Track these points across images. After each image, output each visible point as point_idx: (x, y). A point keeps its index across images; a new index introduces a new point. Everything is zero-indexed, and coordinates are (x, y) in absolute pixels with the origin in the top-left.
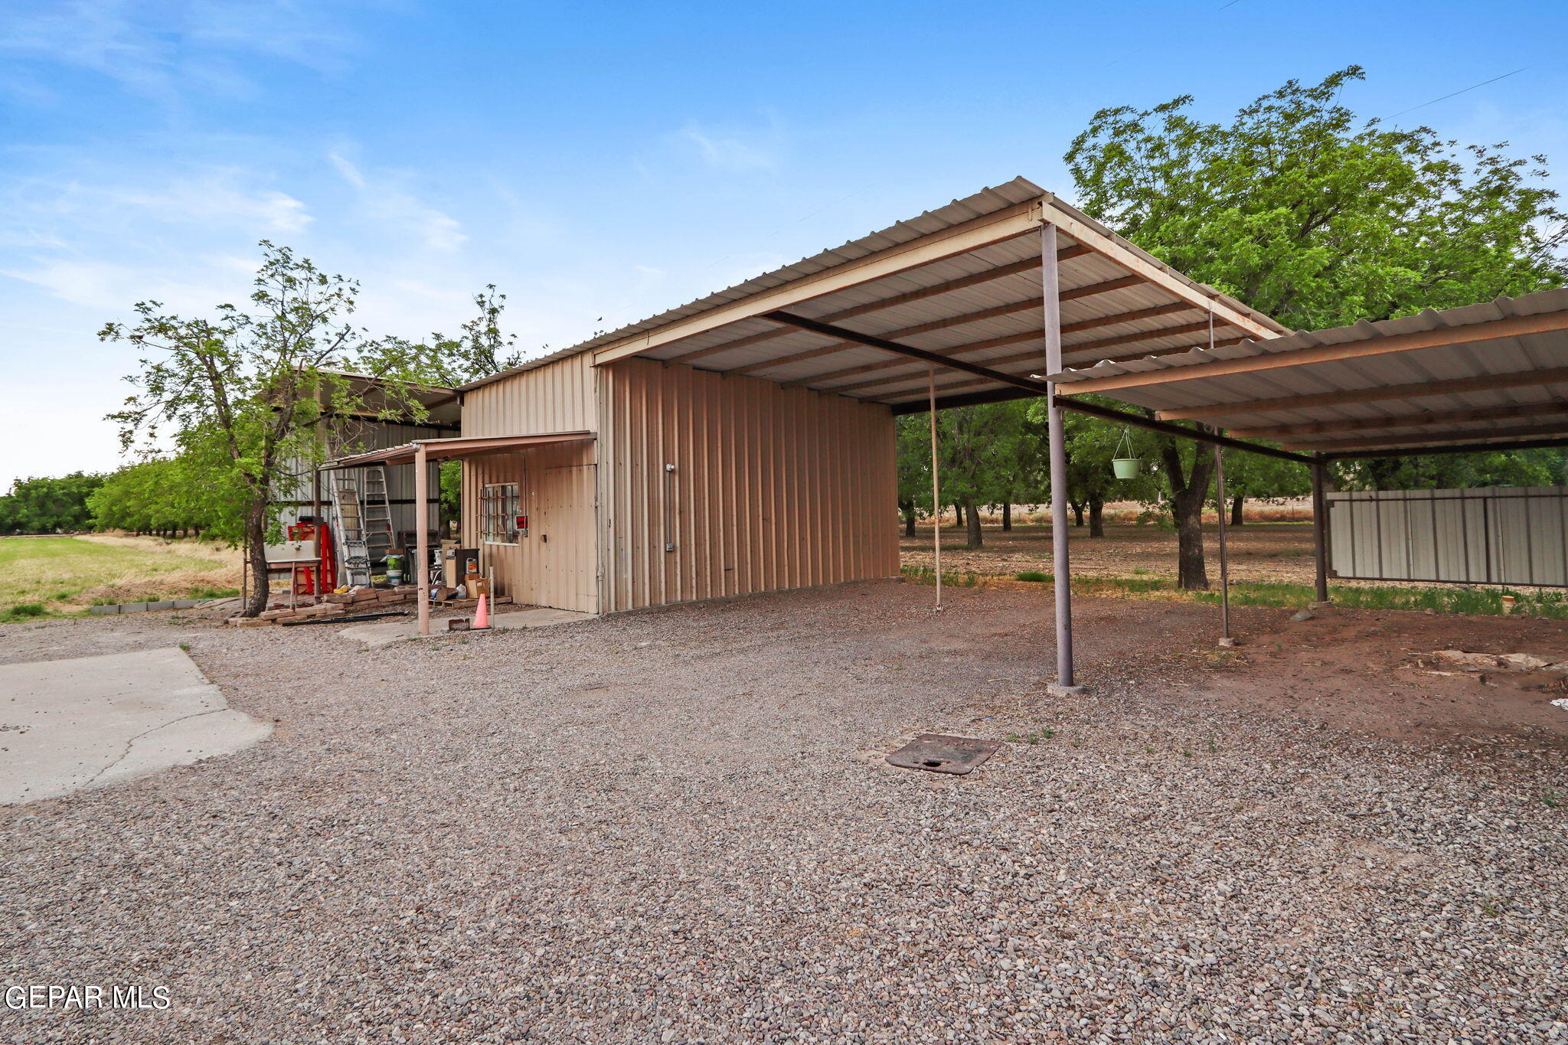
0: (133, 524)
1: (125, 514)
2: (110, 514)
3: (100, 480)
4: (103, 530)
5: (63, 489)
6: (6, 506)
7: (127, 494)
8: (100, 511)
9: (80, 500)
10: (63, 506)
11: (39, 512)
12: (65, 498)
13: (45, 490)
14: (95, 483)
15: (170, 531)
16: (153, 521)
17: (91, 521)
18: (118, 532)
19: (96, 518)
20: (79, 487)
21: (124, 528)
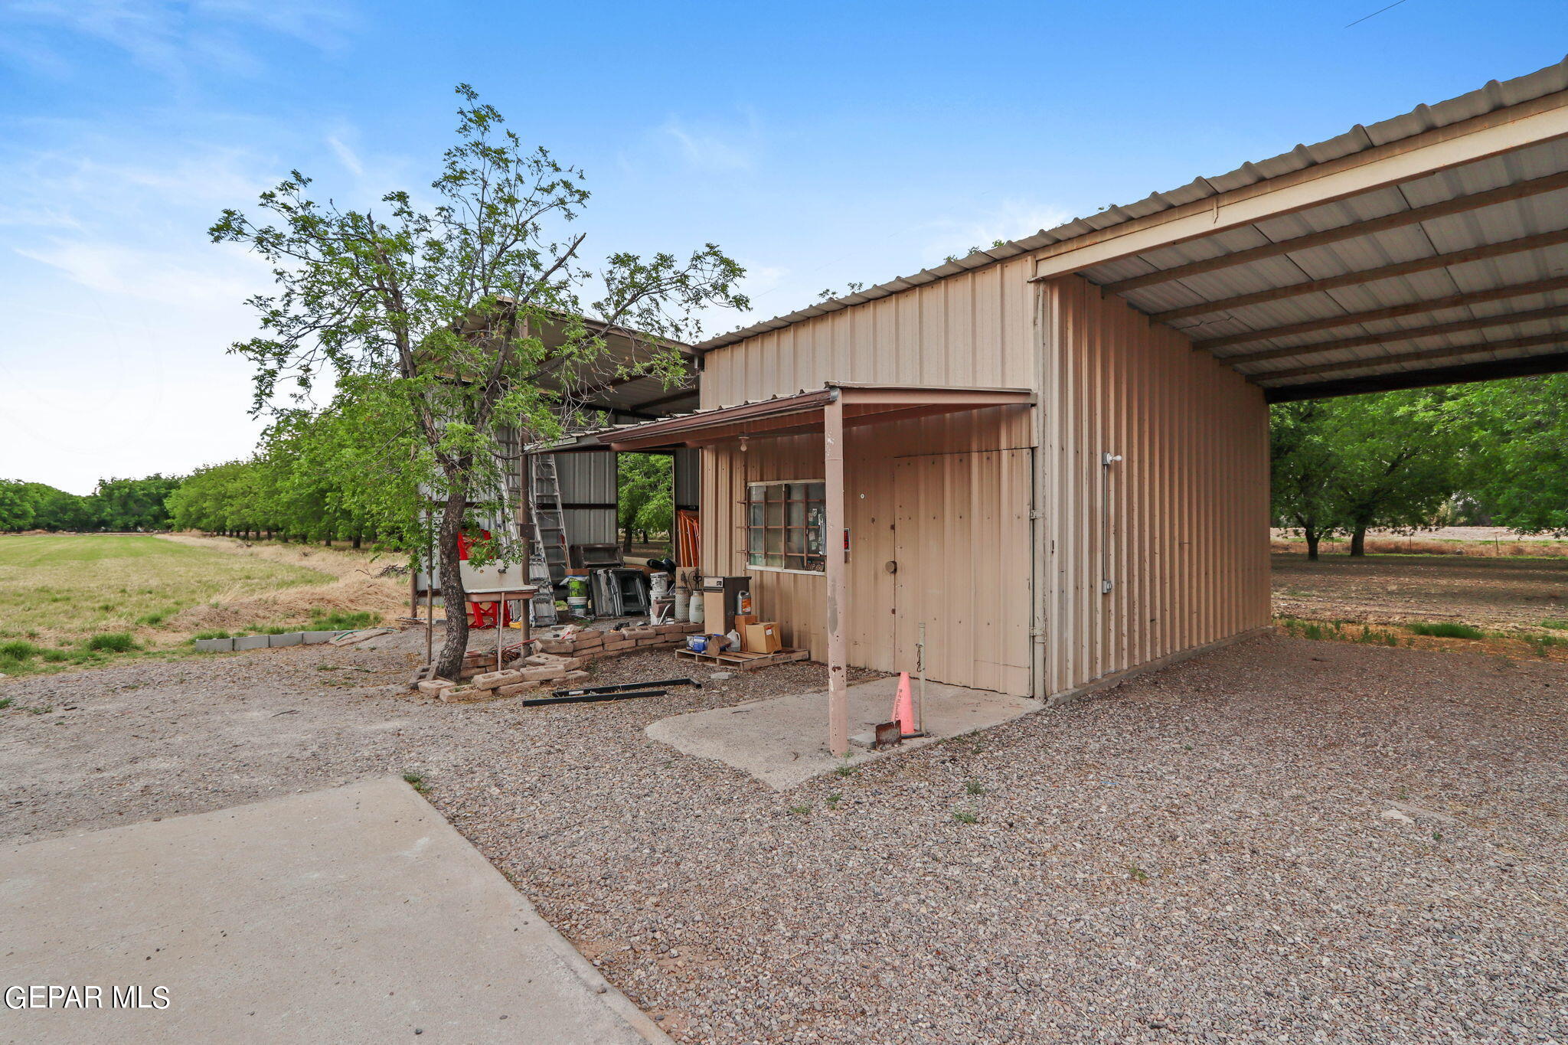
0: (209, 524)
1: (202, 515)
2: (187, 514)
3: (177, 482)
4: (181, 529)
5: (143, 490)
6: (92, 504)
7: (203, 496)
8: (178, 512)
9: (159, 500)
10: (144, 506)
11: (122, 511)
12: (145, 499)
13: (127, 490)
14: (172, 484)
15: (245, 532)
16: (228, 523)
17: (169, 521)
18: (195, 532)
19: (174, 518)
20: (157, 488)
21: (199, 528)
